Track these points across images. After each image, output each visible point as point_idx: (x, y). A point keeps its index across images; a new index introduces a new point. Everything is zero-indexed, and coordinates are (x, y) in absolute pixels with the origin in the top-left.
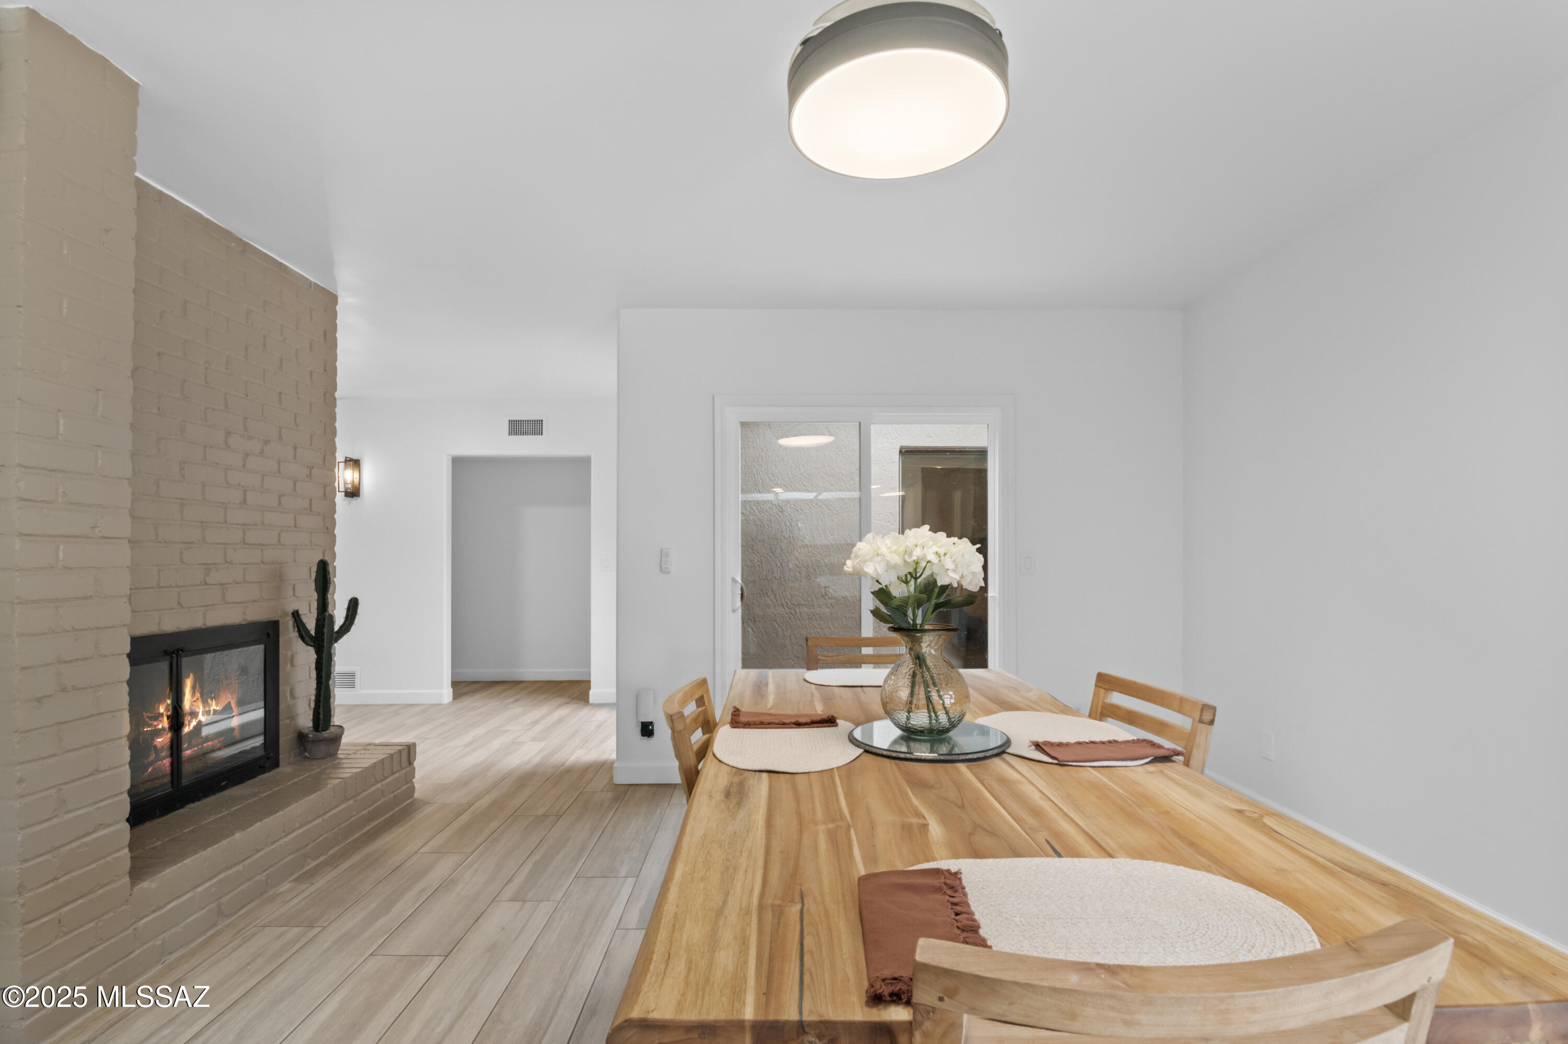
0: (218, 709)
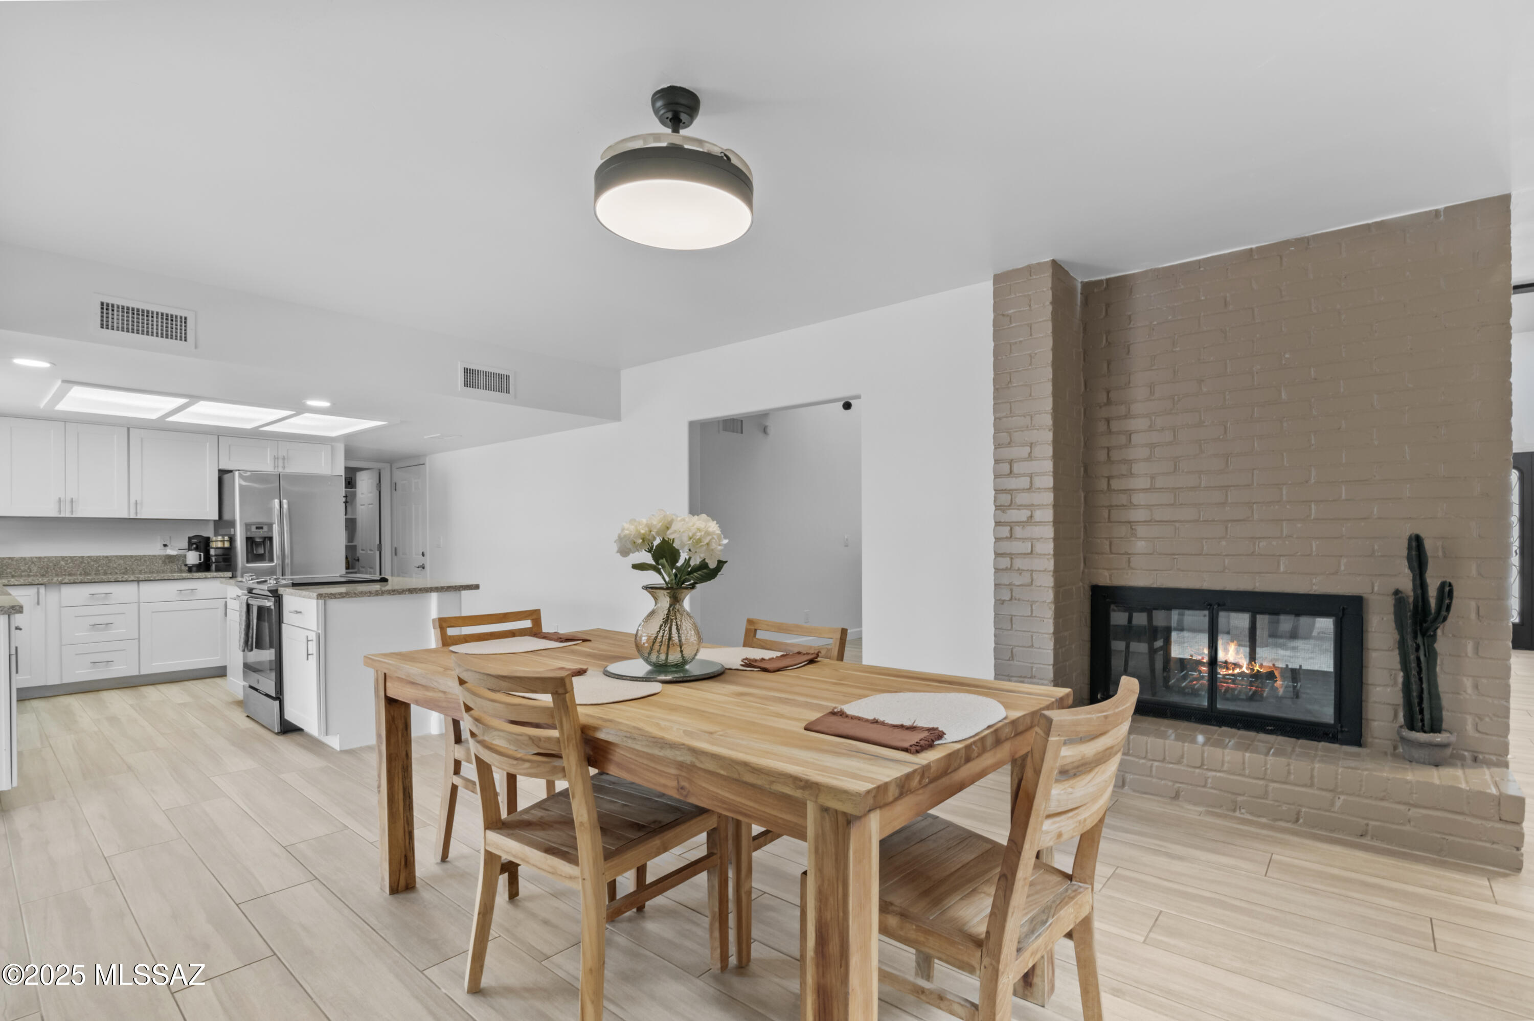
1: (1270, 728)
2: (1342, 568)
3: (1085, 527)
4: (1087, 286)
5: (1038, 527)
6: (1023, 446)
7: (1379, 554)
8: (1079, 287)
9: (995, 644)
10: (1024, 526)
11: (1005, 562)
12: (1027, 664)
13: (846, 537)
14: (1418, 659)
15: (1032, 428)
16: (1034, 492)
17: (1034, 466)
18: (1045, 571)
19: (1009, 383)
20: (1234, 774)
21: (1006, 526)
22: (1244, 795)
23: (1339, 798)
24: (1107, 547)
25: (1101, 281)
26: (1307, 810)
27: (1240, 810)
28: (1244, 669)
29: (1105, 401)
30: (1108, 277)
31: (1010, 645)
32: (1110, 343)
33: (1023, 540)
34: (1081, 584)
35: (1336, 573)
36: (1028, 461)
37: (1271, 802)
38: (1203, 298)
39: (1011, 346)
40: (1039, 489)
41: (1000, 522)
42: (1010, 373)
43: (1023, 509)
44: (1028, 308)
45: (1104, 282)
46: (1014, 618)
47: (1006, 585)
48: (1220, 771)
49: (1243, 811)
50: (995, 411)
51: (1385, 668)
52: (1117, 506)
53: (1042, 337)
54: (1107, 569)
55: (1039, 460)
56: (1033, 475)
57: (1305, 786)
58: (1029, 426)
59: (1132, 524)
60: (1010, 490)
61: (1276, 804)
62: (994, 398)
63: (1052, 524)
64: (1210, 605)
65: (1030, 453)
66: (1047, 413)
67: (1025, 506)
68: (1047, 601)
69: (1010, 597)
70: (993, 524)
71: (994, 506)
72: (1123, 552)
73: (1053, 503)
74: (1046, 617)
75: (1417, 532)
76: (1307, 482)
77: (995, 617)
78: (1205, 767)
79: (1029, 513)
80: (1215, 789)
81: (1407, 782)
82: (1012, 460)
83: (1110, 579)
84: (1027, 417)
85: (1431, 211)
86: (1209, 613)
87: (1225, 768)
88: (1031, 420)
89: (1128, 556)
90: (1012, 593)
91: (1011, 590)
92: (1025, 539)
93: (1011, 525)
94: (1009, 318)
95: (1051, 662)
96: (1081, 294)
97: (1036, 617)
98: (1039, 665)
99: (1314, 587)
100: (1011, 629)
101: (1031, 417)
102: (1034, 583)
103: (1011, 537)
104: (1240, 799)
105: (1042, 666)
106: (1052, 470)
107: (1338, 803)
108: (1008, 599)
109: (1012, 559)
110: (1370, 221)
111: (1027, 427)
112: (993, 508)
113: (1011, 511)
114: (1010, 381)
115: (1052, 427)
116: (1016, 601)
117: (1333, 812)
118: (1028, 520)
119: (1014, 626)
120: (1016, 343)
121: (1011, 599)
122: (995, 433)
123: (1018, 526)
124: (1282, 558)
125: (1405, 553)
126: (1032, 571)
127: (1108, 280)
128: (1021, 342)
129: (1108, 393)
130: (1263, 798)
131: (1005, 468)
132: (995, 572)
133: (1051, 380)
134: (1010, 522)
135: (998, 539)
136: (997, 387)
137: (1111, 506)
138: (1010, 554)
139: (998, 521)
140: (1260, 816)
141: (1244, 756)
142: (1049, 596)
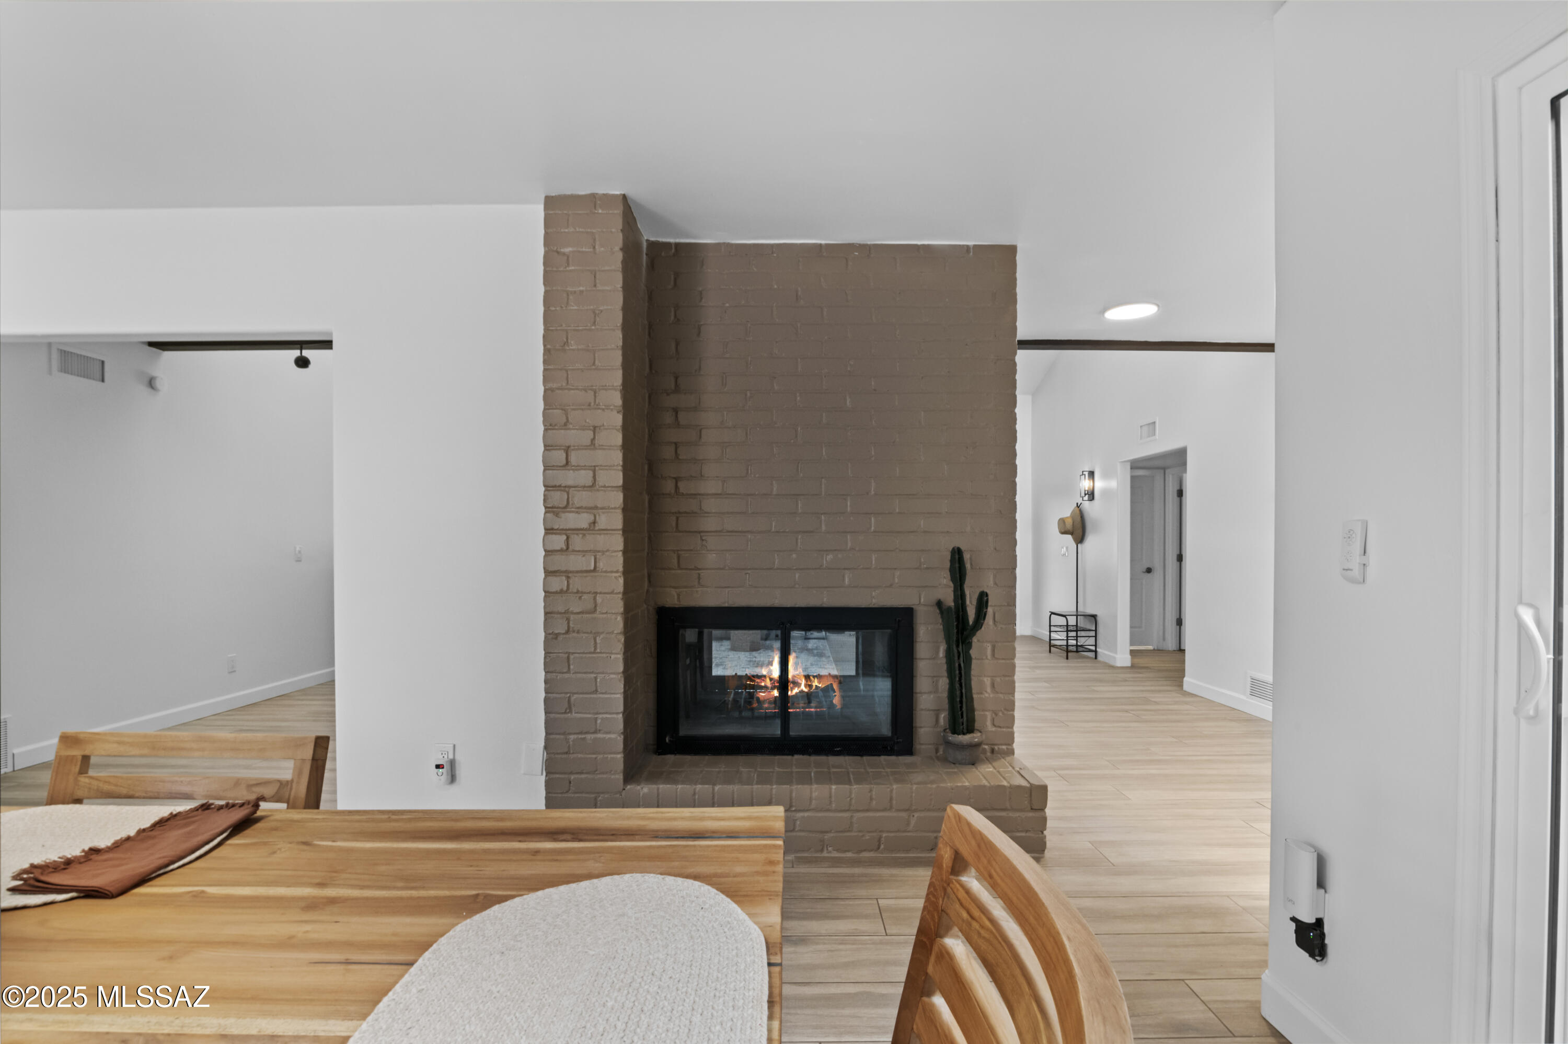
0: (820, 686)
1: (838, 749)
2: (896, 580)
3: (650, 538)
4: (652, 245)
5: (602, 536)
6: (583, 430)
7: (925, 566)
8: (645, 245)
9: (546, 693)
10: (584, 535)
11: (558, 583)
12: (589, 716)
13: (298, 549)
14: (960, 665)
15: (595, 406)
16: (598, 490)
17: (599, 457)
18: (612, 593)
19: (565, 344)
20: (821, 810)
21: (560, 534)
22: (830, 832)
23: (913, 816)
24: (675, 561)
25: (669, 244)
26: (887, 835)
27: (827, 849)
28: (803, 687)
29: (673, 387)
30: (678, 241)
31: (567, 693)
32: (678, 320)
33: (584, 552)
34: (645, 606)
35: (891, 586)
36: (590, 449)
37: (856, 834)
38: (776, 287)
39: (568, 295)
40: (605, 486)
41: (552, 529)
42: (567, 331)
43: (584, 512)
44: (592, 250)
45: (673, 246)
46: (572, 657)
47: (561, 613)
48: (807, 810)
49: (830, 849)
50: (546, 380)
51: (929, 676)
52: (686, 513)
53: (610, 291)
54: (675, 588)
55: (604, 449)
56: (597, 468)
57: (884, 810)
58: (592, 404)
59: (702, 534)
60: (565, 487)
61: (860, 834)
62: (545, 362)
63: (621, 532)
64: (783, 624)
65: (593, 440)
66: (616, 390)
67: (586, 508)
68: (615, 632)
69: (566, 628)
70: (543, 532)
71: (543, 509)
72: (693, 567)
73: (622, 506)
74: (613, 652)
75: (957, 545)
76: (868, 493)
77: (545, 658)
78: (794, 809)
79: (592, 518)
80: (803, 831)
81: (966, 788)
82: (569, 447)
83: (679, 598)
84: (589, 392)
85: (963, 245)
86: (782, 633)
87: (813, 806)
88: (595, 396)
89: (698, 572)
90: (568, 623)
91: (568, 620)
92: (586, 551)
93: (568, 533)
94: (566, 258)
95: (621, 709)
96: (646, 254)
97: (600, 653)
98: (605, 716)
99: (874, 601)
100: (569, 671)
101: (595, 393)
102: (598, 609)
103: (567, 549)
104: (827, 836)
105: (608, 716)
106: (621, 463)
107: (913, 822)
108: (564, 632)
109: (568, 578)
110: (919, 243)
111: (589, 405)
112: (543, 510)
113: (567, 514)
114: (566, 343)
115: (621, 408)
116: (575, 635)
117: (909, 832)
118: (590, 526)
119: (572, 667)
120: (575, 292)
121: (567, 632)
122: (545, 409)
123: (577, 534)
124: (846, 571)
125: (948, 565)
126: (596, 593)
127: (677, 245)
128: (582, 292)
129: (676, 378)
130: (848, 831)
131: (559, 457)
132: (545, 596)
133: (620, 348)
134: (566, 530)
135: (549, 551)
136: (549, 346)
137: (680, 513)
138: (566, 572)
139: (549, 527)
140: (845, 851)
141: (831, 789)
142: (618, 624)
